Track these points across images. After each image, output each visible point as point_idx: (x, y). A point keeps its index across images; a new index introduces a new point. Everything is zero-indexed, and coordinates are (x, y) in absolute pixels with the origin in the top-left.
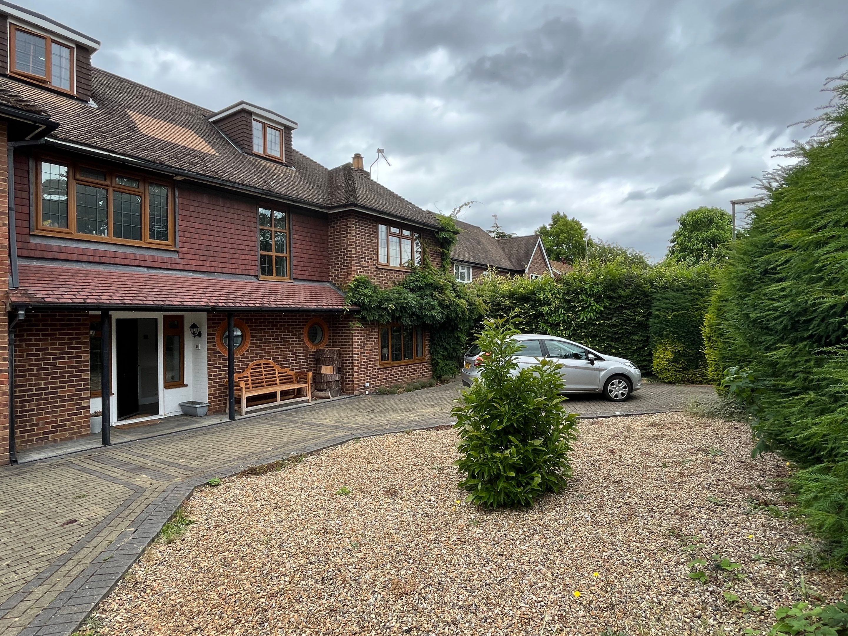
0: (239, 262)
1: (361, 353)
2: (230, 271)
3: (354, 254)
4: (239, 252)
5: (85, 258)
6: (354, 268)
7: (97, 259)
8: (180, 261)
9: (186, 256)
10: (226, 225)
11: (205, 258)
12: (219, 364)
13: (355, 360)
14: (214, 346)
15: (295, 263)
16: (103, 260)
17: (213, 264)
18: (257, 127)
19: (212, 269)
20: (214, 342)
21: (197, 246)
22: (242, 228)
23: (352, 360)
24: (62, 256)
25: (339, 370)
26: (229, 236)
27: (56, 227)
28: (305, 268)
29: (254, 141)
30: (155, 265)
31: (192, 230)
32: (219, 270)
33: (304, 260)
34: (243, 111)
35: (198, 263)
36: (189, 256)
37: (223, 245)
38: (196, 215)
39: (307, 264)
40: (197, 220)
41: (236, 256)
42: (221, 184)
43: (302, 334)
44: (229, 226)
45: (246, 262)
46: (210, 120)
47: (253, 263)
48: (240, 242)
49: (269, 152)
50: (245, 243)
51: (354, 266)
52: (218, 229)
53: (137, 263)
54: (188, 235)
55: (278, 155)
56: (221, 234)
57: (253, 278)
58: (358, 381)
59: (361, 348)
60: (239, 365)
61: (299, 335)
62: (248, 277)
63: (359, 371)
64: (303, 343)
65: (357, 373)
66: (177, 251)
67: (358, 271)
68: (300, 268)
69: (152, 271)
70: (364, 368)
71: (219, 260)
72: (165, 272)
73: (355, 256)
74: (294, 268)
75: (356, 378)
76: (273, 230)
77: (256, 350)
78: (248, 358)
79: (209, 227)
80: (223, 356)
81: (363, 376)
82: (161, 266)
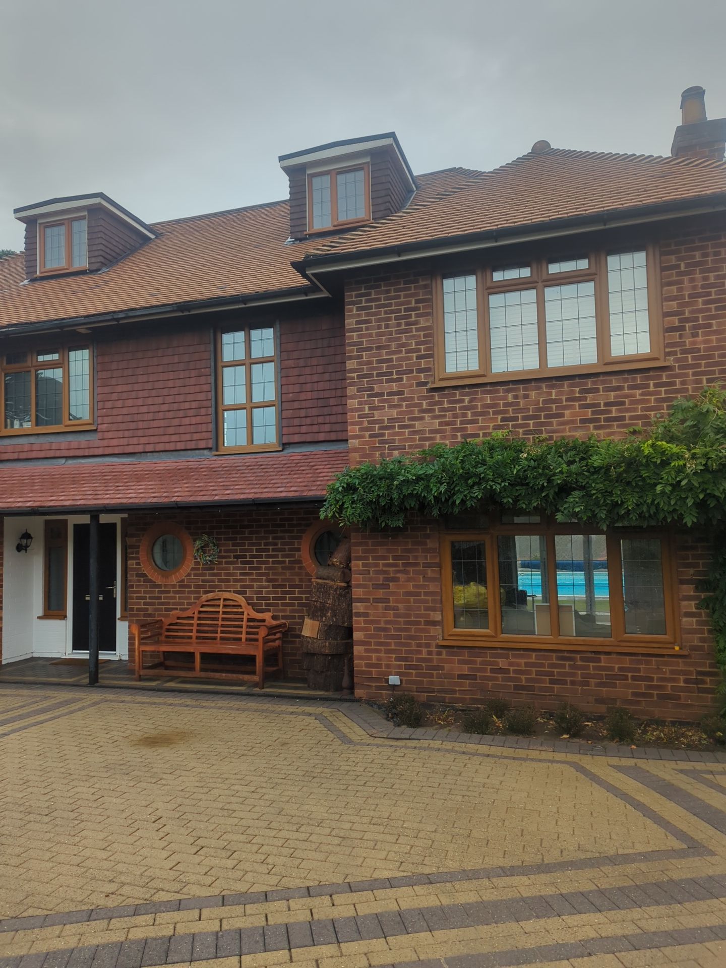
8: (98, 443)
9: (106, 435)
11: (130, 434)
13: (358, 615)
14: (138, 564)
15: (287, 414)
17: (143, 440)
18: (319, 185)
19: (140, 449)
20: (138, 558)
22: (187, 374)
26: (166, 392)
29: (315, 211)
31: (114, 396)
32: (150, 448)
33: (309, 404)
35: (123, 441)
40: (120, 381)
43: (298, 550)
49: (341, 218)
50: (190, 397)
51: (352, 397)
53: (52, 454)
54: (109, 404)
55: (360, 215)
56: (154, 393)
57: (206, 452)
58: (367, 665)
59: (377, 586)
60: (174, 598)
61: (290, 550)
62: (197, 452)
63: (369, 643)
64: (300, 568)
65: (363, 648)
66: (95, 431)
67: (367, 407)
68: (297, 422)
69: (70, 462)
70: (387, 637)
71: (150, 432)
72: (83, 461)
73: (355, 375)
74: (285, 423)
75: (361, 658)
76: (249, 362)
77: (204, 575)
78: (189, 587)
79: (136, 387)
80: (150, 581)
81: (382, 655)
82: (77, 453)
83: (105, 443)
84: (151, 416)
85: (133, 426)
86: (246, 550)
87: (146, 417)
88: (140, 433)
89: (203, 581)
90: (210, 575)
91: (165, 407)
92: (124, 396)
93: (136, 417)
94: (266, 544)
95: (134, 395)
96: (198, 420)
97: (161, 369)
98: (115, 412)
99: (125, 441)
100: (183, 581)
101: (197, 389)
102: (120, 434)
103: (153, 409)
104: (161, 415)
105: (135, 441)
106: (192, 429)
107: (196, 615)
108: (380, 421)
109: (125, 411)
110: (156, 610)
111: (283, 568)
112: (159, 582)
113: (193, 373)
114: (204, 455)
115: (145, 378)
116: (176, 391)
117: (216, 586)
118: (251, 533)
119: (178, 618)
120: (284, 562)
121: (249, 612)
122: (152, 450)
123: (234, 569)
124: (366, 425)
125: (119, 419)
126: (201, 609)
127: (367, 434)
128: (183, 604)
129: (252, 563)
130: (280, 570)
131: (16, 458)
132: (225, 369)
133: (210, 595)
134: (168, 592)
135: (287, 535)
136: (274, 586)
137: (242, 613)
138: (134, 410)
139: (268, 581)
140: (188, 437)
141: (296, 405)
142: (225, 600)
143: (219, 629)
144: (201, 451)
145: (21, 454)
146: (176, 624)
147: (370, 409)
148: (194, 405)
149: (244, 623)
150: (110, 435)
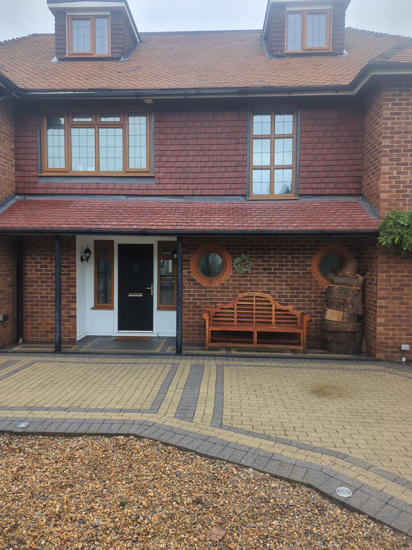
0: (223, 181)
2: (211, 192)
3: (386, 147)
4: (223, 169)
5: (76, 191)
6: (385, 169)
8: (154, 186)
13: (381, 307)
14: (189, 272)
16: (89, 192)
17: (191, 187)
18: (293, 21)
19: (190, 192)
20: (189, 269)
23: (376, 306)
24: (59, 191)
29: (289, 38)
30: (133, 192)
31: (169, 153)
37: (203, 164)
43: (310, 266)
44: (211, 142)
47: (240, 180)
48: (223, 158)
49: (309, 45)
50: (229, 158)
51: (385, 165)
52: (198, 148)
53: (116, 192)
54: (165, 159)
55: (321, 45)
57: (240, 198)
58: (386, 339)
59: (395, 289)
60: (217, 296)
61: (303, 266)
62: (234, 197)
63: (388, 325)
64: (311, 277)
65: (383, 328)
66: (153, 177)
67: (395, 172)
68: (310, 180)
69: (130, 199)
70: (400, 321)
71: (198, 181)
72: (142, 199)
73: (388, 149)
74: (301, 180)
75: (382, 334)
76: (273, 137)
77: (240, 281)
78: (229, 288)
79: (187, 147)
80: (199, 284)
81: (397, 332)
82: (137, 192)
83: (161, 187)
84: (198, 170)
85: (183, 176)
86: (272, 265)
87: (194, 170)
88: (190, 181)
89: (239, 285)
90: (244, 281)
91: (211, 164)
92: (177, 153)
93: (186, 170)
94: (286, 261)
95: (185, 153)
96: (236, 174)
97: (207, 136)
98: (169, 164)
99: (178, 186)
100: (223, 284)
101: (236, 152)
102: (174, 181)
103: (199, 164)
104: (207, 169)
105: (186, 186)
106: (231, 181)
107: (236, 307)
108: (405, 182)
109: (177, 164)
110: (202, 303)
111: (298, 277)
112: (205, 285)
113: (233, 141)
114: (239, 200)
115: (194, 142)
116: (219, 153)
117: (249, 288)
118: (275, 253)
119: (222, 309)
120: (299, 273)
121: (275, 305)
122: (199, 194)
123: (262, 277)
124: (394, 184)
125: (173, 170)
126: (239, 303)
127: (394, 190)
128: (223, 299)
129: (276, 273)
130: (296, 279)
131: (85, 193)
132: (254, 141)
133: (245, 294)
134: (212, 292)
135: (301, 256)
136: (291, 289)
137: (271, 306)
138: (185, 164)
139: (287, 285)
140: (228, 186)
141: (310, 169)
142: (256, 297)
143: (254, 317)
144: (237, 197)
145: (88, 190)
146: (221, 313)
147: (398, 173)
148: (233, 164)
149: (273, 312)
150: (165, 181)
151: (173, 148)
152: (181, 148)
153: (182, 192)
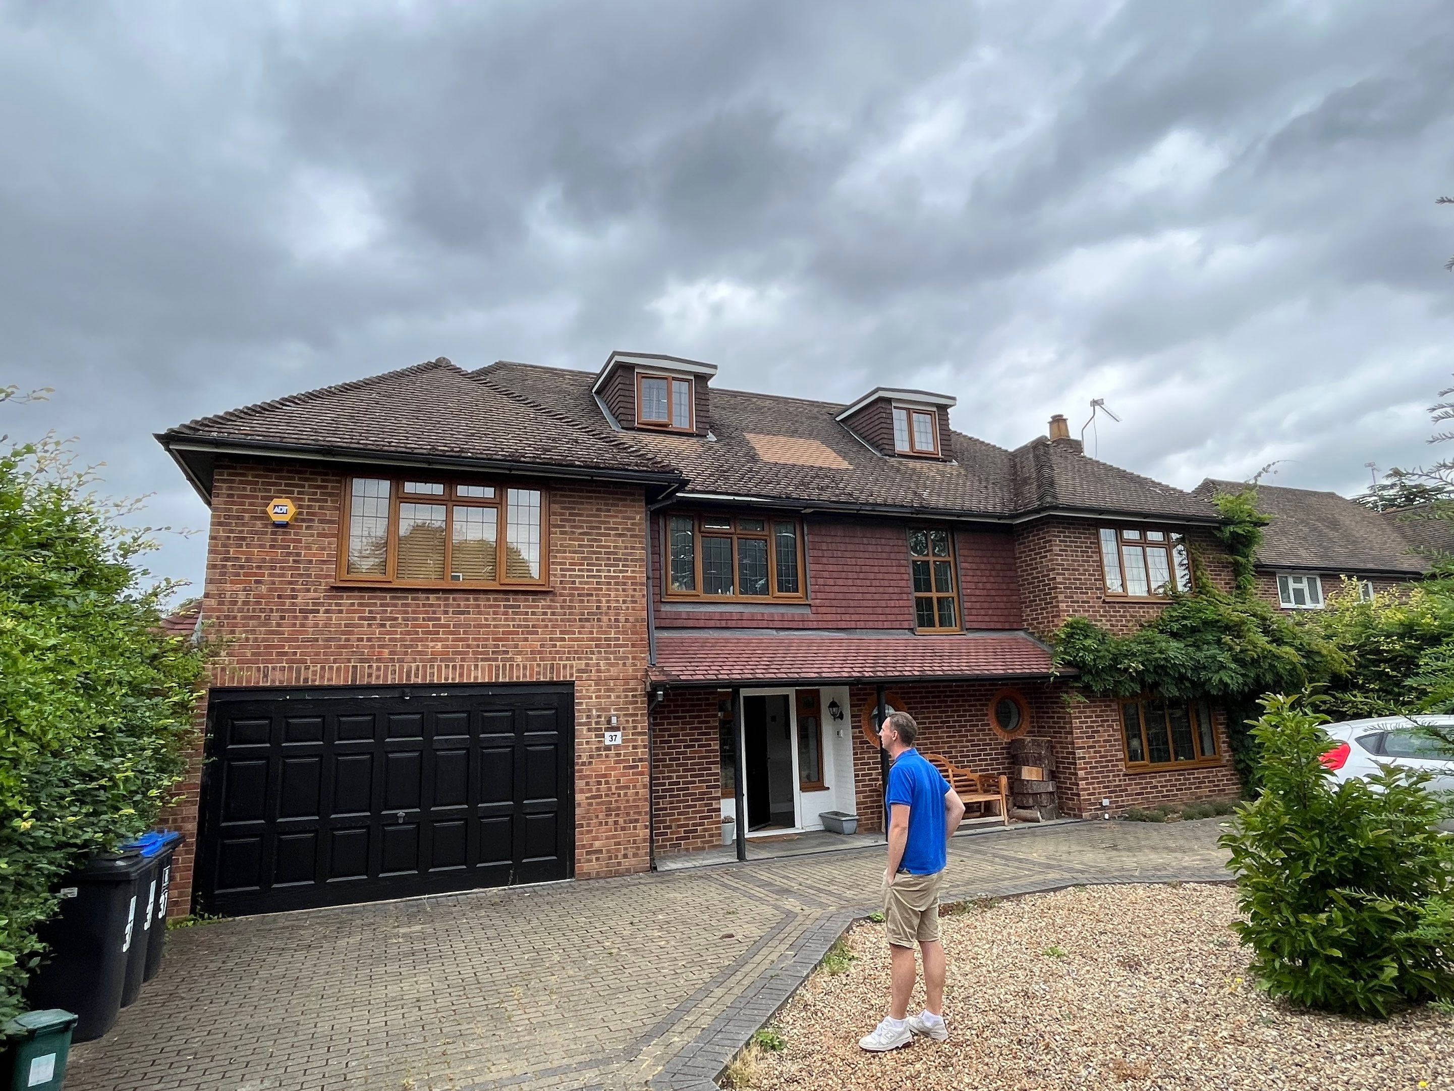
0: (888, 611)
1: (1089, 747)
2: (876, 625)
3: (1060, 583)
4: (886, 596)
5: (712, 624)
6: (1063, 606)
7: (723, 624)
8: (812, 617)
9: (820, 610)
10: (868, 562)
11: (843, 610)
12: (869, 758)
13: (1080, 758)
14: (861, 732)
15: (968, 605)
16: (730, 624)
17: (854, 617)
18: (899, 418)
19: (853, 625)
20: (860, 727)
21: (832, 596)
22: (889, 562)
23: (1074, 758)
24: (690, 623)
25: (1053, 775)
26: (872, 576)
27: (684, 590)
28: (983, 612)
29: (897, 435)
30: (786, 625)
31: (826, 574)
32: (862, 625)
33: (979, 599)
34: (880, 399)
35: (834, 617)
36: (823, 610)
37: (865, 590)
38: (829, 554)
39: (986, 605)
40: (832, 561)
41: (883, 604)
42: (858, 510)
43: (986, 715)
44: (871, 562)
45: (896, 611)
46: (838, 419)
47: (906, 611)
48: (886, 583)
49: (918, 447)
50: (892, 583)
51: (1062, 602)
52: (858, 569)
53: (765, 624)
54: (821, 581)
55: (931, 448)
56: (862, 575)
57: (907, 632)
58: (1088, 794)
59: (1088, 737)
61: (981, 715)
62: (900, 631)
63: (1088, 779)
64: (989, 730)
65: (1084, 782)
66: (810, 605)
68: (974, 612)
69: (782, 633)
70: (1096, 773)
71: (861, 610)
72: (796, 633)
74: (966, 612)
75: (1084, 790)
76: (931, 560)
79: (846, 568)
81: (1096, 785)
82: (791, 625)
83: (820, 617)
84: (859, 596)
85: (844, 603)
86: (950, 717)
87: (856, 596)
88: (851, 610)
91: (873, 590)
92: (835, 575)
93: (847, 596)
94: (964, 711)
95: (843, 575)
96: (901, 603)
97: (867, 555)
98: (827, 589)
99: (838, 617)
101: (899, 576)
102: (834, 610)
103: (861, 589)
104: (869, 596)
105: (847, 617)
109: (836, 589)
111: (977, 730)
113: (894, 563)
114: (906, 634)
115: (853, 561)
116: (881, 576)
120: (978, 725)
123: (942, 732)
129: (955, 727)
130: (975, 732)
135: (977, 703)
138: (845, 589)
139: (967, 741)
140: (893, 617)
144: (904, 631)
145: (729, 621)
148: (896, 590)
151: (831, 568)
152: (840, 568)
153: (843, 625)
